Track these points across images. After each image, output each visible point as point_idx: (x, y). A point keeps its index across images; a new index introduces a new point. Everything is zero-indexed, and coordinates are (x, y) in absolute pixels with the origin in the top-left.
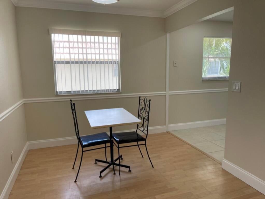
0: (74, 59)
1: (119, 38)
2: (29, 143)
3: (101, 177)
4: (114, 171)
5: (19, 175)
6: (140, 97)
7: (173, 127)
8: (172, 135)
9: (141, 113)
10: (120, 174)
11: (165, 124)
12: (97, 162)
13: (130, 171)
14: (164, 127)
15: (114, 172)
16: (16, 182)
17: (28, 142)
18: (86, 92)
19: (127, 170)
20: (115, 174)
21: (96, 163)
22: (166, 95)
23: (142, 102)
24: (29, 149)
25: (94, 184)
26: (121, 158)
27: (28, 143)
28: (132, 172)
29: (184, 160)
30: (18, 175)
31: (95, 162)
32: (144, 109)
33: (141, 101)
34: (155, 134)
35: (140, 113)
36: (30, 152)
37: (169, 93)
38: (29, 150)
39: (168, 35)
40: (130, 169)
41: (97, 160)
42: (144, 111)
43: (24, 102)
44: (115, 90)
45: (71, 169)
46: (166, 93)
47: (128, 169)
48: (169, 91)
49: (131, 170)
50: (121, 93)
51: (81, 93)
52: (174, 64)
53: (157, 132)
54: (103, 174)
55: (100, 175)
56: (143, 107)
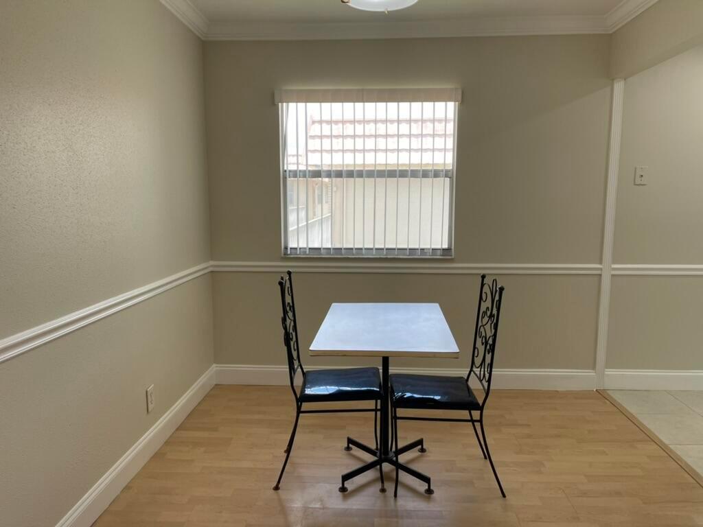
0: (364, 164)
1: (457, 103)
2: (217, 367)
3: (343, 489)
4: (383, 482)
5: (167, 443)
6: (483, 277)
7: (618, 379)
8: (614, 404)
9: (483, 326)
10: (395, 495)
11: (594, 368)
12: (350, 445)
13: (429, 491)
14: (590, 373)
15: (383, 486)
16: (152, 458)
17: (214, 365)
18: (387, 253)
19: (422, 486)
20: (383, 490)
21: (348, 449)
22: (600, 275)
23: (486, 293)
24: (215, 383)
25: (318, 505)
26: (420, 447)
27: (214, 368)
28: (434, 495)
29: (618, 494)
30: (165, 443)
31: (346, 446)
32: (489, 313)
33: (486, 289)
34: (557, 391)
35: (480, 324)
36: (218, 391)
37: (610, 268)
38: (216, 385)
39: (619, 87)
40: (429, 486)
41: (350, 441)
42: (490, 322)
43: (211, 269)
44: (439, 252)
45: (283, 451)
46: (601, 269)
47: (424, 486)
48: (614, 262)
49: (432, 488)
50: (451, 261)
51: (374, 255)
52: (638, 176)
53: (561, 387)
54: (350, 485)
55: (341, 486)
56: (488, 308)
